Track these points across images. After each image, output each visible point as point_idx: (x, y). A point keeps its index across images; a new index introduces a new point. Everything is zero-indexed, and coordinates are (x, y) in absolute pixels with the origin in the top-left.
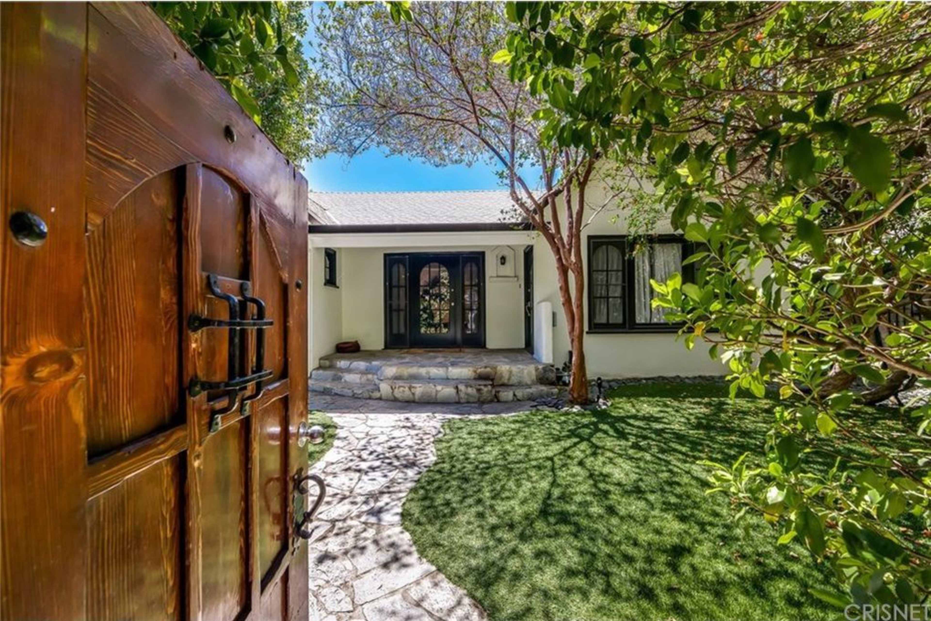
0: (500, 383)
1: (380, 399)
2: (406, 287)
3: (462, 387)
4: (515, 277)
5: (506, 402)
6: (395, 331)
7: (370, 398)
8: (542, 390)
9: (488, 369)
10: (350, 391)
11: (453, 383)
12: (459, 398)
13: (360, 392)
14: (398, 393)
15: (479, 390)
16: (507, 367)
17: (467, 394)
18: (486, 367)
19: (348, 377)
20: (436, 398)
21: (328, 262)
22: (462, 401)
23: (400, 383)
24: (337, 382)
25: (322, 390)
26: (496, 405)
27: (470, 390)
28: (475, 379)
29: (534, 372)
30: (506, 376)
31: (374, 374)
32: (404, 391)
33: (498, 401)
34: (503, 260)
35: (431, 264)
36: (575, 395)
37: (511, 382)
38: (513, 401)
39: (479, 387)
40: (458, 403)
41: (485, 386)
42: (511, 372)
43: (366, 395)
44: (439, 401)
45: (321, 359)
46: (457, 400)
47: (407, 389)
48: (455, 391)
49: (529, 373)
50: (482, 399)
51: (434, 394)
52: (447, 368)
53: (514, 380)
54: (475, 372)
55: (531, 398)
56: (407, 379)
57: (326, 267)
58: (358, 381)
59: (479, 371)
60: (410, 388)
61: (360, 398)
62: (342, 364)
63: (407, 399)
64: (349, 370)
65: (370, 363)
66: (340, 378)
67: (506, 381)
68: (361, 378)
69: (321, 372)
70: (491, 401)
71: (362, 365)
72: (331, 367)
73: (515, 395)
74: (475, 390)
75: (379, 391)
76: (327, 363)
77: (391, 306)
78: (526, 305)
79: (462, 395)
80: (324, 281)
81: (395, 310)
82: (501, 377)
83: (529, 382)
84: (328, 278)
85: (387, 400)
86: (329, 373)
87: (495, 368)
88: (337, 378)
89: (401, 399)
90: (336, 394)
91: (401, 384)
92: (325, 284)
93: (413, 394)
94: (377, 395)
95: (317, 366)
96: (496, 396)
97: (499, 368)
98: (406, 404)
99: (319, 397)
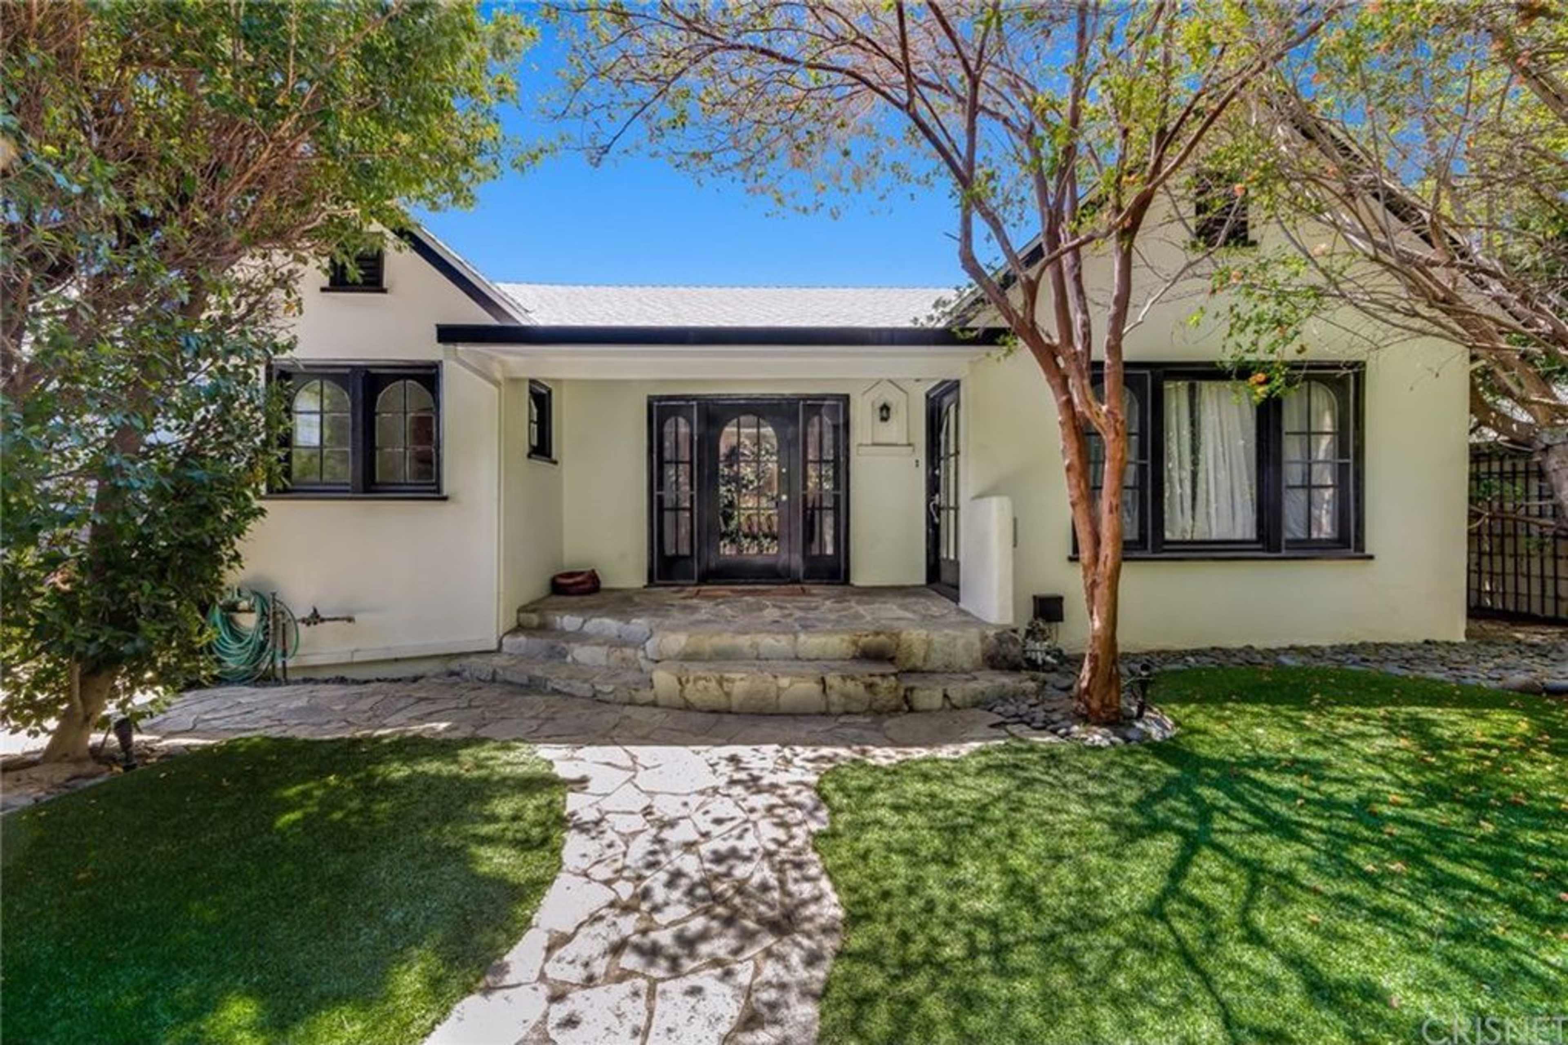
0: (909, 666)
1: (654, 704)
2: (691, 462)
3: (833, 680)
4: (909, 445)
5: (928, 711)
6: (670, 551)
7: (632, 703)
8: (1003, 686)
9: (882, 638)
10: (587, 686)
11: (811, 669)
12: (828, 704)
13: (609, 688)
14: (693, 693)
15: (870, 687)
16: (923, 633)
17: (847, 696)
18: (877, 634)
19: (582, 653)
20: (778, 706)
21: (535, 411)
22: (833, 709)
23: (696, 669)
24: (555, 662)
25: (524, 680)
26: (909, 720)
27: (850, 686)
28: (854, 658)
29: (978, 645)
30: (919, 651)
31: (636, 647)
32: (706, 688)
33: (911, 710)
34: (885, 411)
35: (743, 419)
36: (1095, 704)
37: (928, 667)
38: (942, 708)
39: (870, 680)
40: (825, 714)
41: (883, 676)
42: (929, 643)
43: (623, 695)
44: (782, 710)
45: (522, 610)
46: (823, 709)
47: (713, 684)
48: (818, 688)
49: (968, 646)
50: (876, 705)
51: (773, 694)
52: (795, 634)
53: (937, 660)
54: (855, 643)
55: (981, 703)
56: (710, 660)
57: (531, 421)
58: (602, 661)
59: (864, 640)
60: (720, 682)
61: (608, 702)
62: (569, 622)
63: (716, 706)
64: (581, 637)
65: (628, 623)
66: (563, 654)
67: (919, 664)
68: (608, 656)
69: (522, 639)
70: (897, 710)
71: (609, 625)
72: (543, 628)
73: (946, 696)
74: (861, 688)
75: (652, 687)
76: (535, 619)
77: (661, 499)
78: (929, 500)
79: (834, 697)
80: (527, 449)
81: (671, 509)
82: (910, 655)
83: (967, 666)
84: (535, 442)
85: (670, 707)
86: (538, 644)
87: (898, 635)
88: (557, 654)
89: (699, 704)
90: (556, 692)
91: (700, 673)
92: (529, 456)
93: (728, 695)
94: (645, 695)
95: (514, 624)
96: (906, 700)
97: (904, 635)
98: (712, 717)
99: (518, 699)
